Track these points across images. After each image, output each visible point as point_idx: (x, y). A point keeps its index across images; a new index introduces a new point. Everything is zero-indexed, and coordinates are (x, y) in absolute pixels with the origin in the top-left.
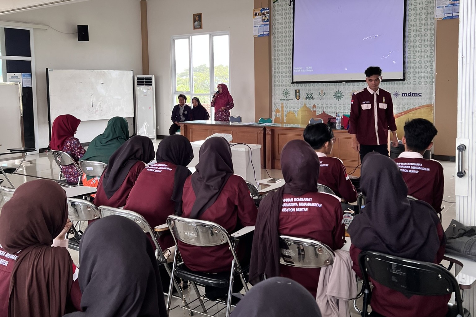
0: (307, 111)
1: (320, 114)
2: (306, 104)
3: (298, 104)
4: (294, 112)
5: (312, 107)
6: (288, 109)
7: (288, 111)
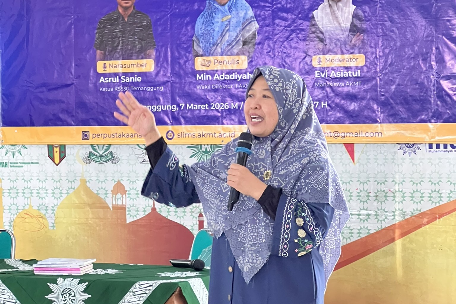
0: (91, 206)
1: (139, 217)
2: (88, 179)
3: (57, 179)
4: (43, 212)
5: (110, 192)
6: (21, 201)
7: (21, 208)
